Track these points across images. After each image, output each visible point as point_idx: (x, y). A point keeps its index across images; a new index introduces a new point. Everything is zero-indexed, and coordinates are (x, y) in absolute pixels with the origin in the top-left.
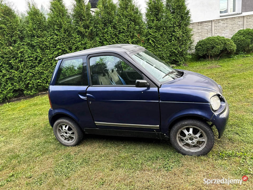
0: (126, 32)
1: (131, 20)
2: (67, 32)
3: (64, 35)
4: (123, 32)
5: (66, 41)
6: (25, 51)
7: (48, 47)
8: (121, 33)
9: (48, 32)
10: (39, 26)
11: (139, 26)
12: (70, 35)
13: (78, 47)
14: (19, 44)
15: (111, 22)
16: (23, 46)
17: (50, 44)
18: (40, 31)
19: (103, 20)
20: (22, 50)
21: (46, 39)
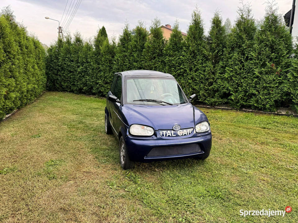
0: (255, 60)
1: (266, 45)
2: (194, 53)
3: (189, 56)
4: (251, 59)
5: (189, 62)
6: (158, 67)
7: (174, 65)
8: (249, 59)
9: (179, 52)
10: (174, 47)
11: (278, 53)
12: (194, 57)
13: (198, 69)
14: (156, 60)
15: (240, 46)
16: (158, 62)
17: (177, 63)
18: (173, 51)
19: (232, 44)
20: (156, 65)
21: (175, 59)
